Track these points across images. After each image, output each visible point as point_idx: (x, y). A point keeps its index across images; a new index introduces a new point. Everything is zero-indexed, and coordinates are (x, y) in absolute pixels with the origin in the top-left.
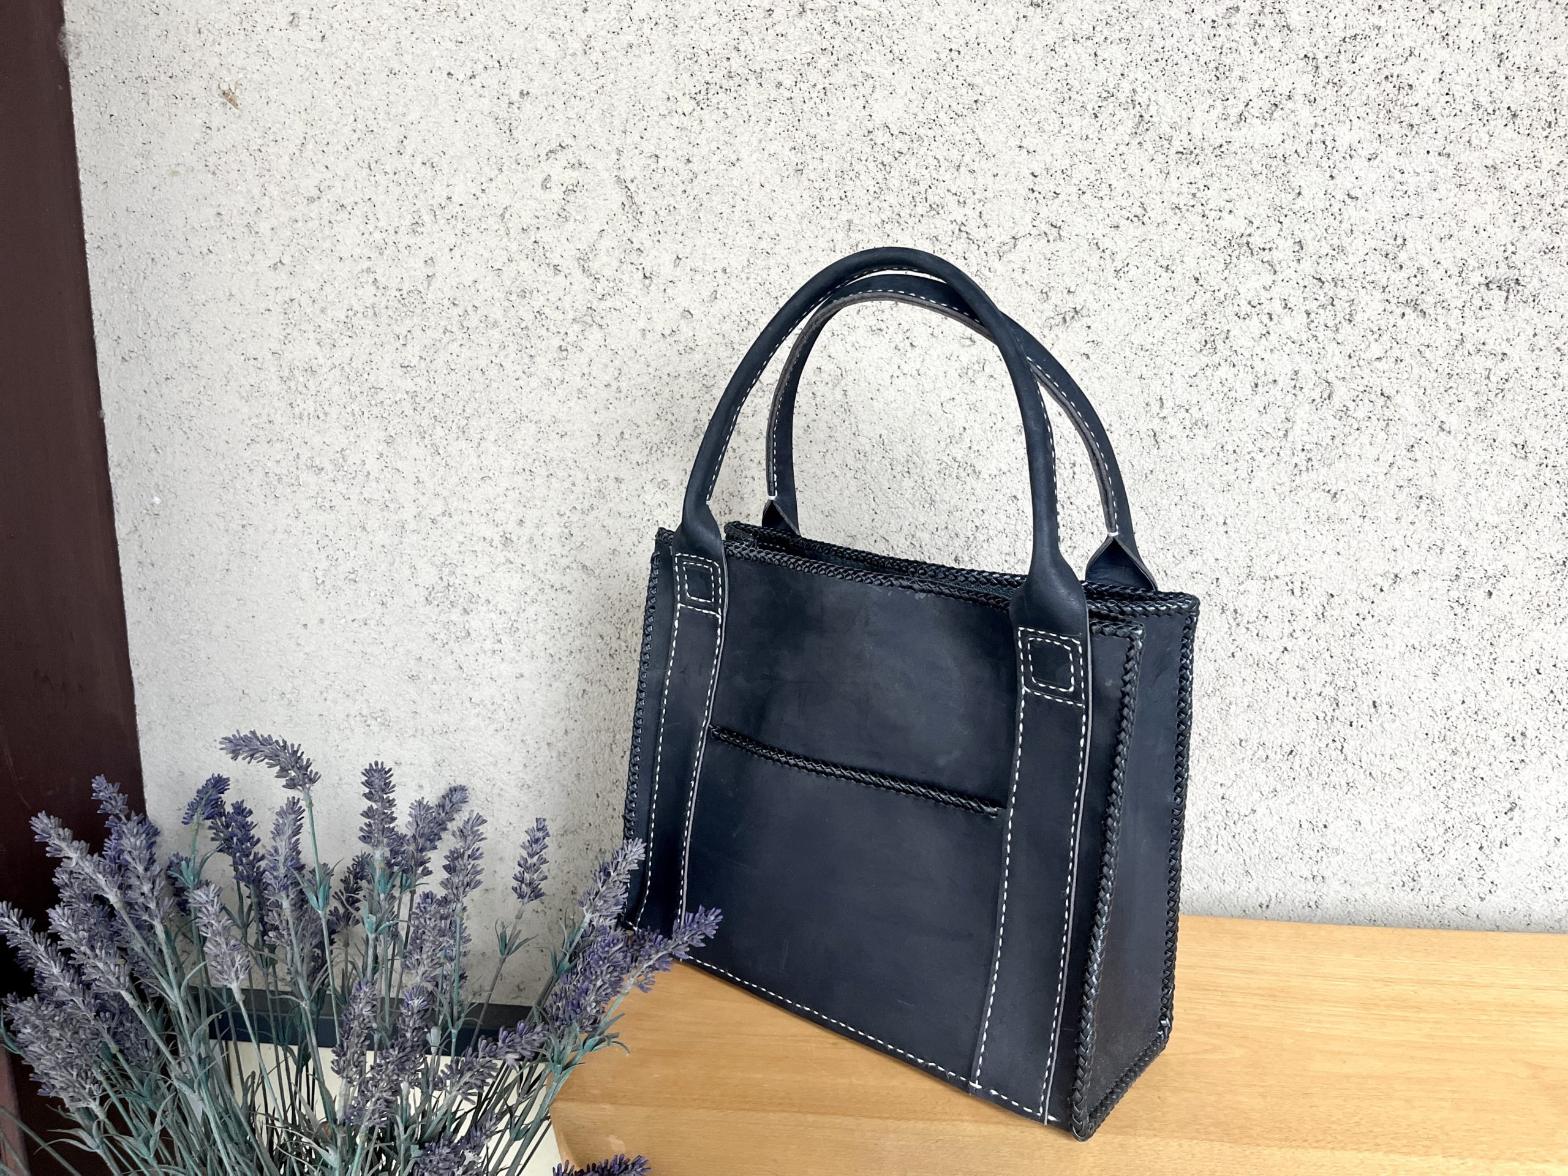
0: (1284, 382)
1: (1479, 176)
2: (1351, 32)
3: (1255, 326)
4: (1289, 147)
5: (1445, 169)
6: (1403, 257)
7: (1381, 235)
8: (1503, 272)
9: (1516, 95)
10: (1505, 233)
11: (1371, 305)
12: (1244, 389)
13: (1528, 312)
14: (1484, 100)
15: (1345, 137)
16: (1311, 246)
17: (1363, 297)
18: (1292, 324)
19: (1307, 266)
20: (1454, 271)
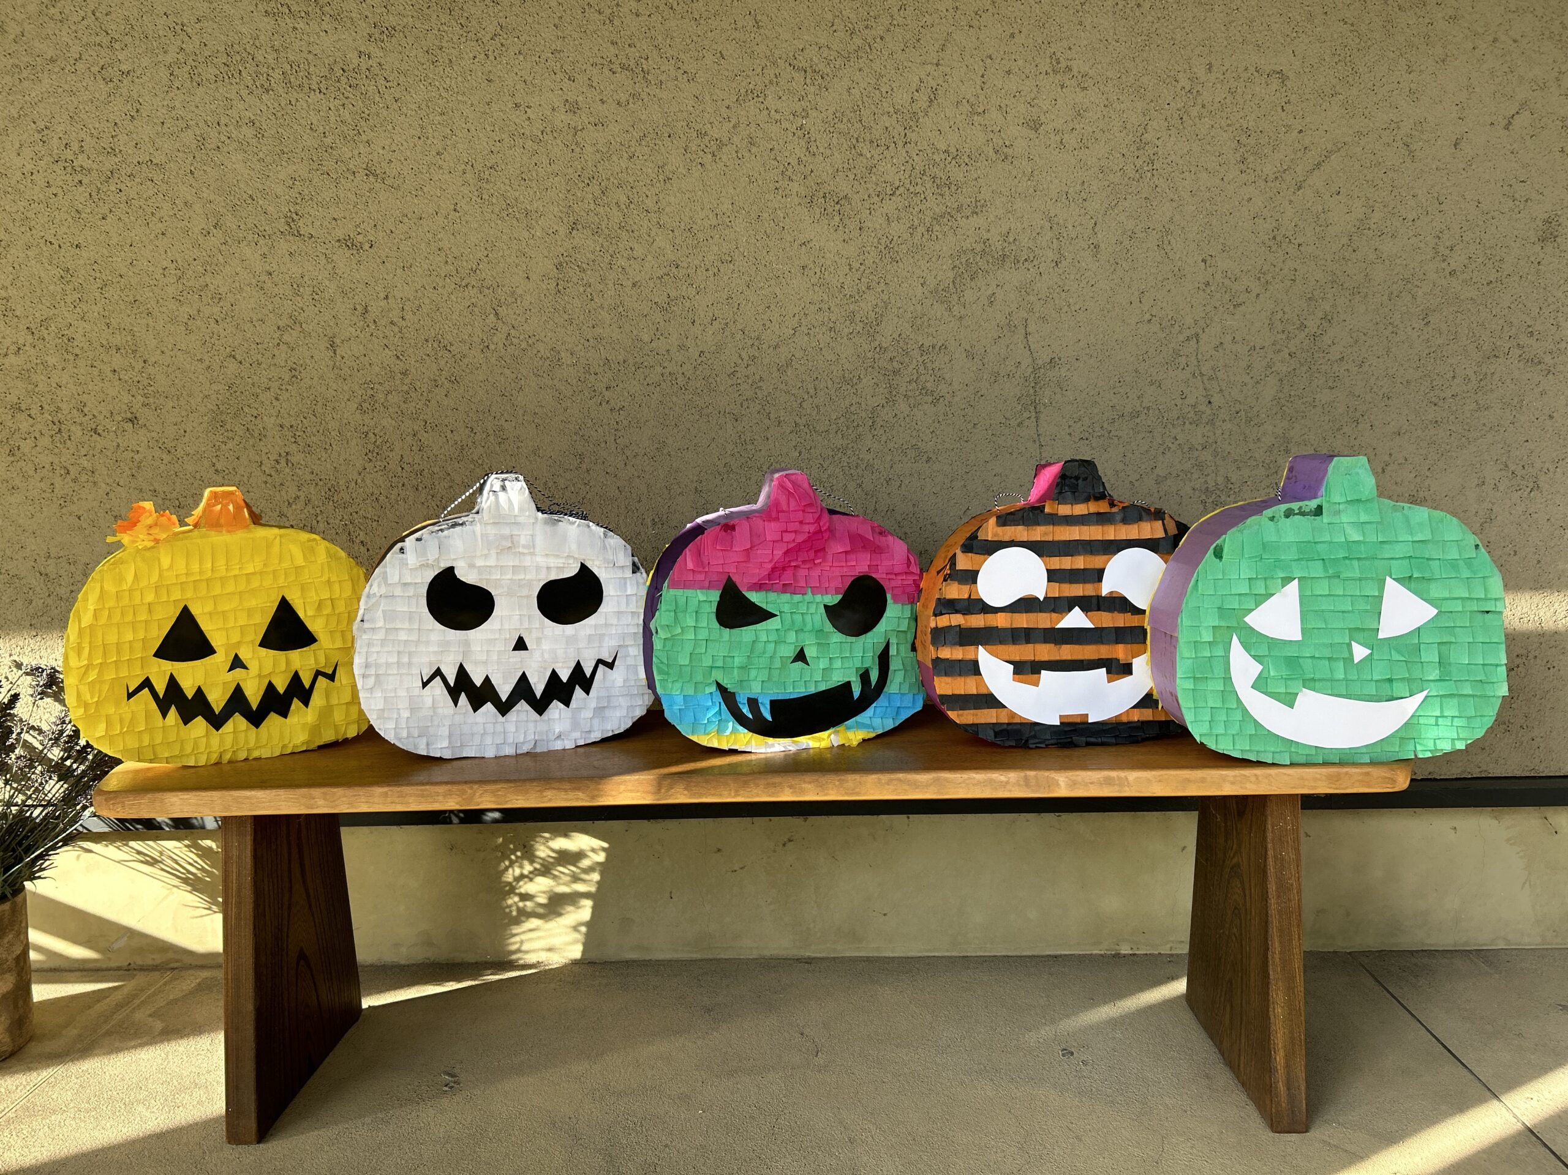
0: (47, 466)
1: (110, 375)
2: (44, 318)
3: (30, 442)
4: (29, 366)
5: (95, 372)
6: (86, 410)
7: (74, 401)
8: (129, 415)
9: (117, 340)
10: (126, 398)
11: (77, 431)
12: (32, 473)
13: (143, 431)
14: (105, 343)
15: (52, 360)
16: (46, 407)
17: (73, 428)
18: (45, 441)
19: (46, 415)
20: (108, 415)
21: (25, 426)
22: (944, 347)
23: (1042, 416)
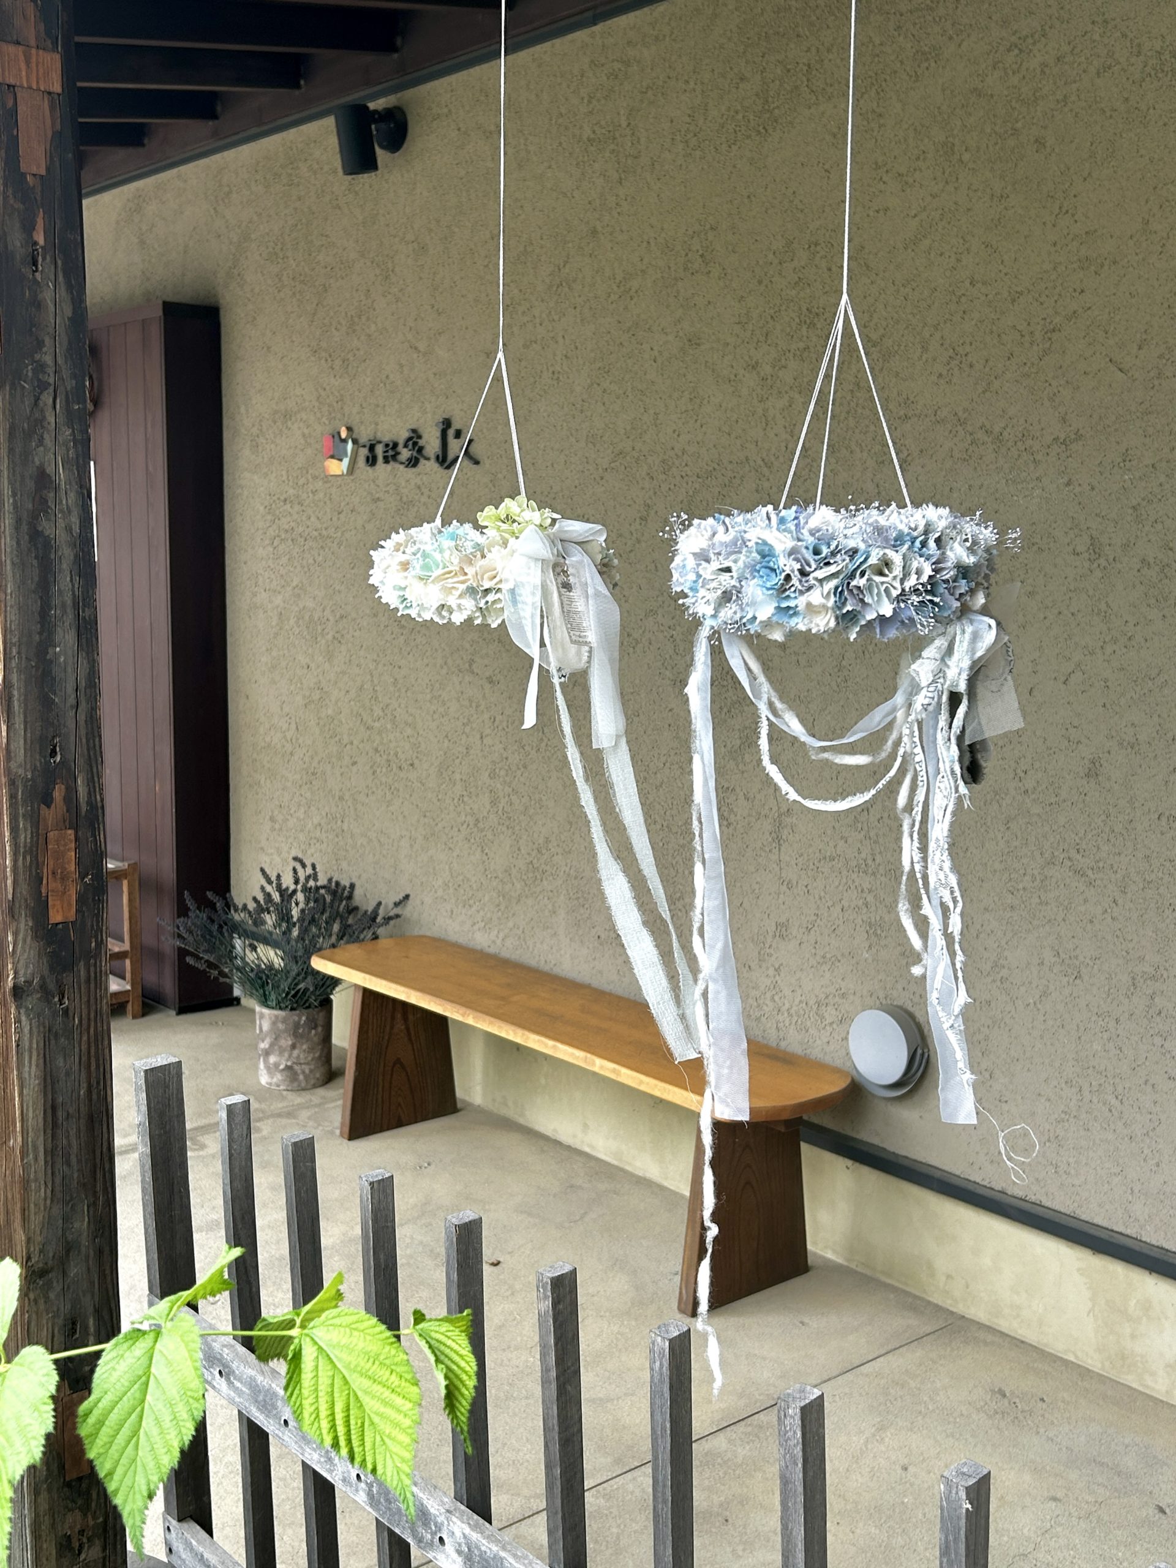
21: (379, 760)
22: (733, 790)
23: (783, 849)
